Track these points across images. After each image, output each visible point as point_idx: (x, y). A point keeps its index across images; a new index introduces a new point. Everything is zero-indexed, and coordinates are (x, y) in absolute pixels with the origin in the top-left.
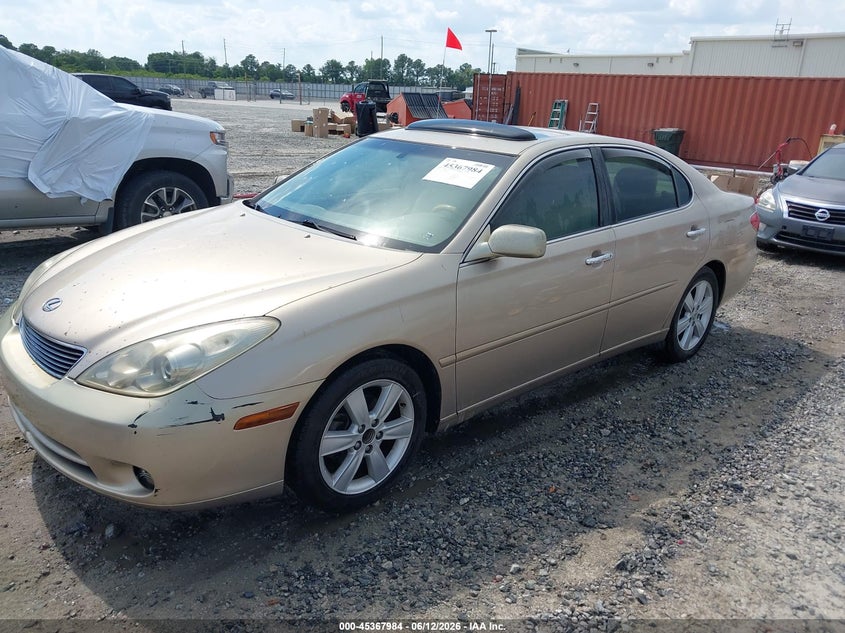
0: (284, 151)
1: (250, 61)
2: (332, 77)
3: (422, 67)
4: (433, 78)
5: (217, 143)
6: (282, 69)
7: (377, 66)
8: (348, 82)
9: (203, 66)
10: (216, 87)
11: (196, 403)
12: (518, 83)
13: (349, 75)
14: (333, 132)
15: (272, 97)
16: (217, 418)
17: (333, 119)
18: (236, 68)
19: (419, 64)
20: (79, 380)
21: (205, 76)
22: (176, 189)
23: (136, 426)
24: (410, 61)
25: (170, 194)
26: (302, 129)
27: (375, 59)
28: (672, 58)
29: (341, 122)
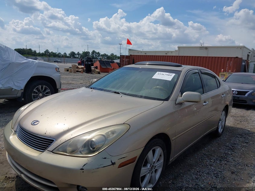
0: (64, 77)
1: (47, 51)
2: (72, 56)
3: (100, 54)
4: (103, 57)
5: (58, 72)
6: (57, 54)
7: (86, 54)
8: (78, 58)
9: (32, 53)
10: (37, 59)
11: (105, 158)
12: (133, 58)
13: (77, 56)
14: (78, 71)
15: (55, 62)
16: (113, 164)
17: (77, 68)
18: (42, 53)
19: (98, 53)
20: (53, 152)
21: (33, 55)
22: (44, 86)
23: (83, 169)
24: (96, 52)
25: (42, 88)
26: (68, 71)
27: (86, 51)
28: (172, 52)
29: (80, 69)
